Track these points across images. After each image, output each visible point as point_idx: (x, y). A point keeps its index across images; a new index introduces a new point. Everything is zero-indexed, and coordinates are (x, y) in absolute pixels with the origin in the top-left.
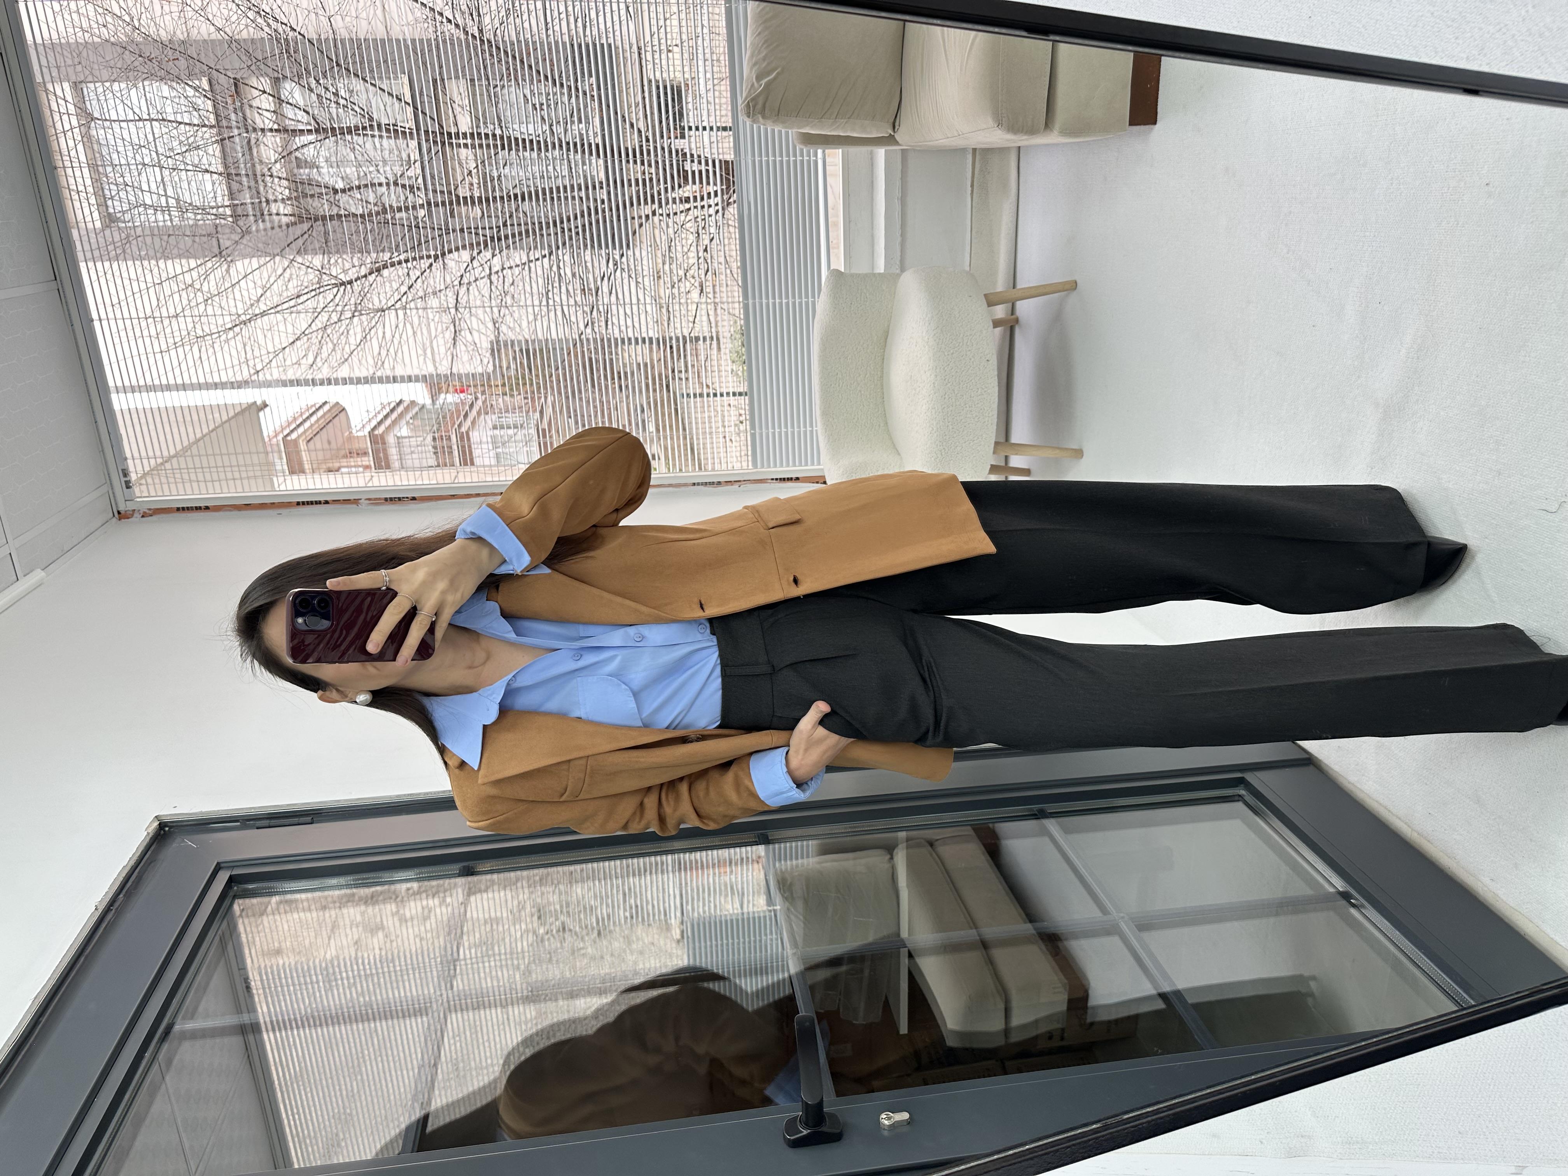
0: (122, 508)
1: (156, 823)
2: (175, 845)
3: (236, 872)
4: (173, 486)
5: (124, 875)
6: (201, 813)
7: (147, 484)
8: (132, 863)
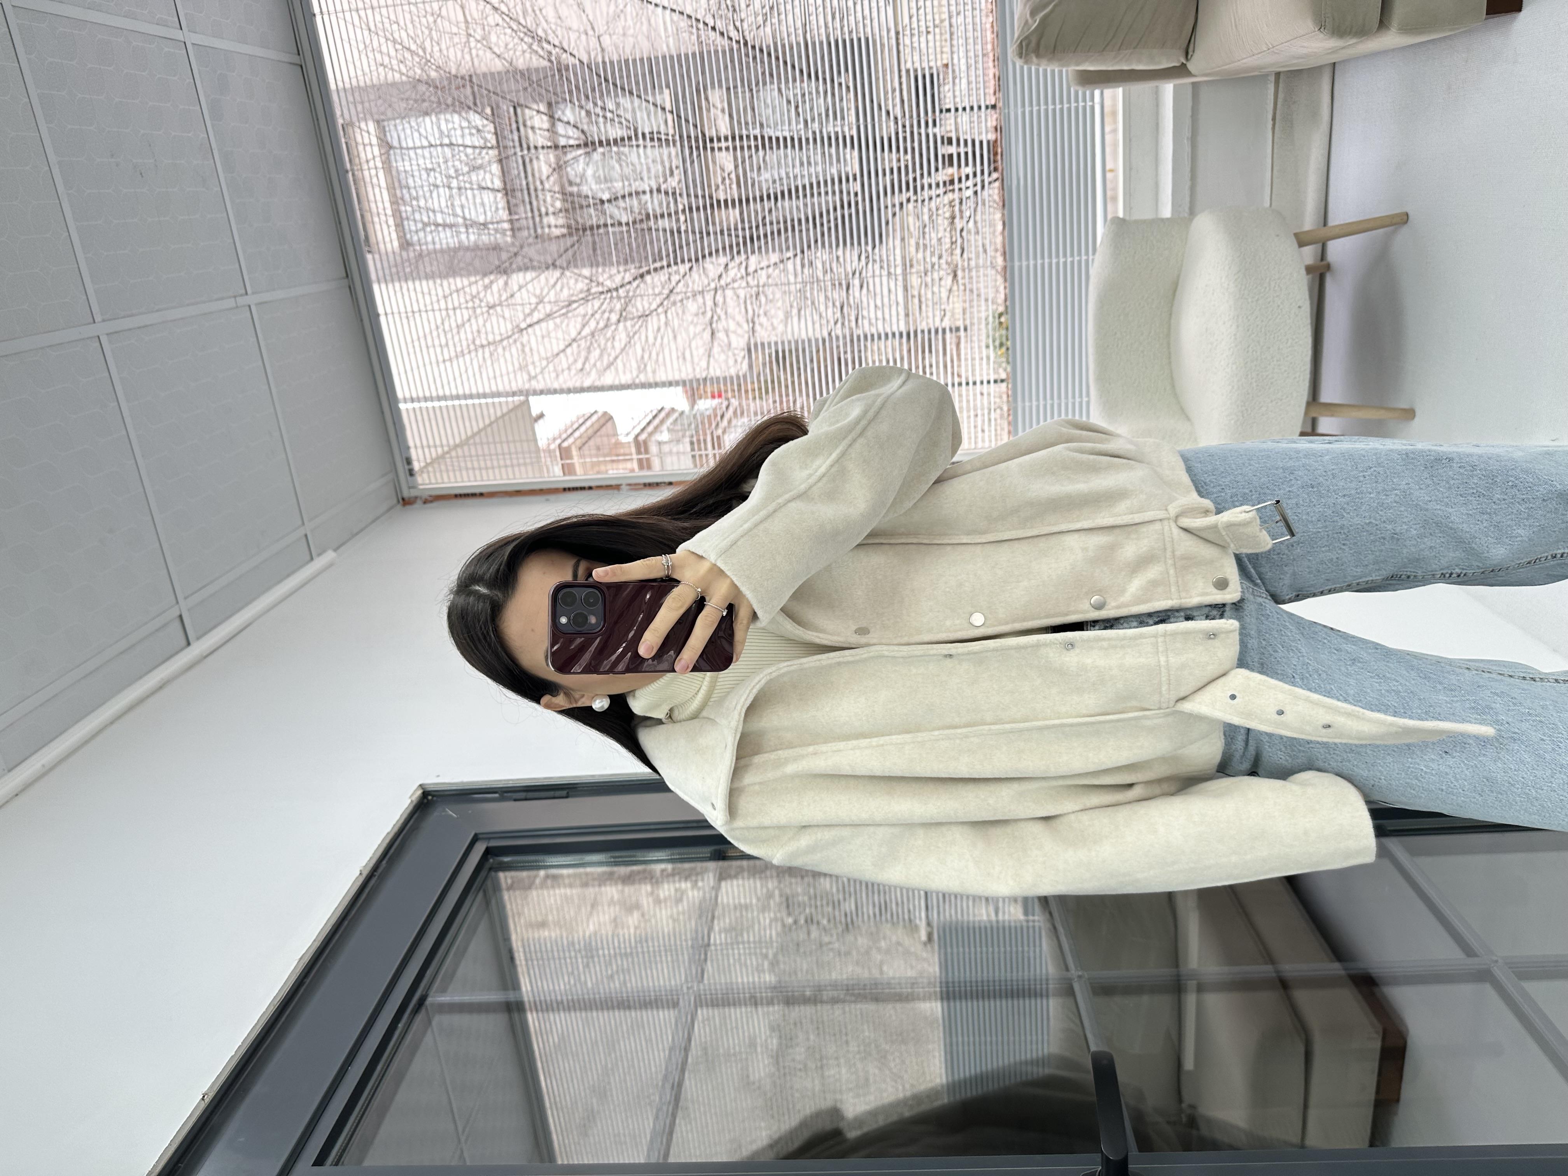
0: (406, 494)
1: (420, 792)
2: (436, 814)
3: (494, 843)
4: (451, 474)
5: (387, 841)
6: (462, 783)
7: (428, 472)
8: (396, 829)
